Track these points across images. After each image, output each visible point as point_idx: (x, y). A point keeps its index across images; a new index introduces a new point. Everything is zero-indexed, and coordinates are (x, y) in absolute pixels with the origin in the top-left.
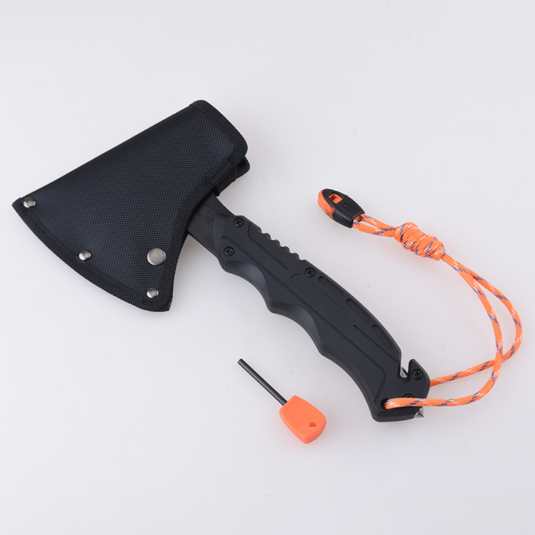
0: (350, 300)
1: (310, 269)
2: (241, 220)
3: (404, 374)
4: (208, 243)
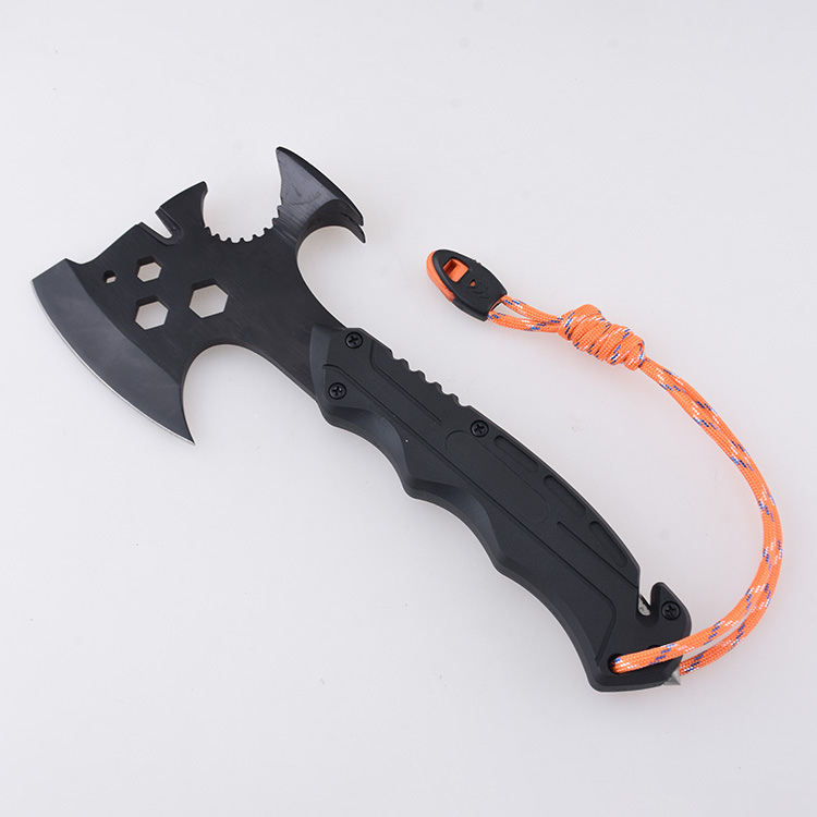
0: (551, 478)
1: (479, 423)
2: (358, 336)
3: (645, 608)
4: (300, 374)
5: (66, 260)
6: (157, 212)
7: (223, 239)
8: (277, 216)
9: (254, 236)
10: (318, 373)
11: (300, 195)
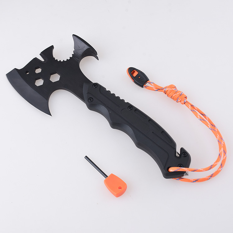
0: (150, 120)
1: (130, 106)
2: (96, 85)
3: (178, 155)
4: (80, 96)
5: (15, 68)
6: (40, 54)
7: (59, 61)
8: (73, 54)
9: (67, 59)
10: (85, 95)
11: (79, 47)
